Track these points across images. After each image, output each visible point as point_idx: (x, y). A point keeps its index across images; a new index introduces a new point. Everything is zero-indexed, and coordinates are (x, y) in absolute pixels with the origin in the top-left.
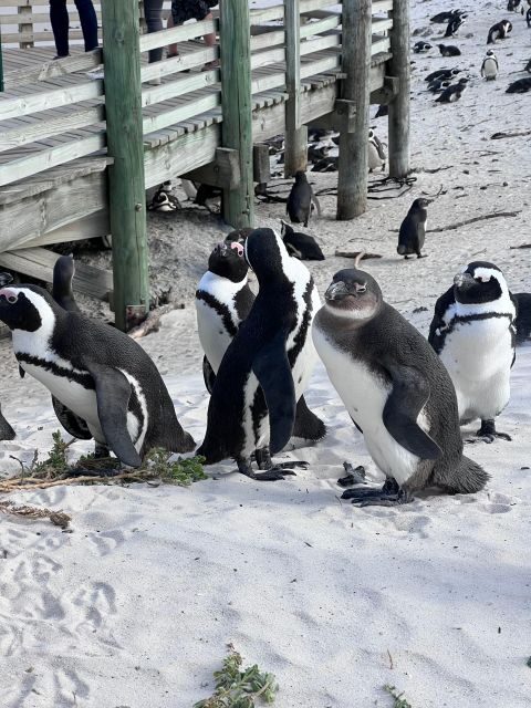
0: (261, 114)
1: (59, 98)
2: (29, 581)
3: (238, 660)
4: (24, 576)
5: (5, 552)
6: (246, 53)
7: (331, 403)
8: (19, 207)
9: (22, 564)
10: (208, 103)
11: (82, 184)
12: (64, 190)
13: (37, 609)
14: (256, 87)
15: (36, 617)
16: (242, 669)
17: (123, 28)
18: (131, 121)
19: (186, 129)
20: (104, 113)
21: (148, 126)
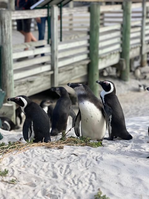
0: (133, 50)
1: (77, 44)
2: (50, 168)
3: (101, 193)
4: (49, 167)
5: (45, 161)
6: (129, 33)
7: (140, 129)
8: (64, 73)
9: (49, 164)
10: (118, 46)
11: (81, 67)
12: (76, 68)
13: (51, 176)
14: (132, 42)
15: (51, 178)
16: (102, 196)
17: (95, 26)
18: (96, 51)
19: (111, 53)
20: (89, 48)
21: (100, 52)
